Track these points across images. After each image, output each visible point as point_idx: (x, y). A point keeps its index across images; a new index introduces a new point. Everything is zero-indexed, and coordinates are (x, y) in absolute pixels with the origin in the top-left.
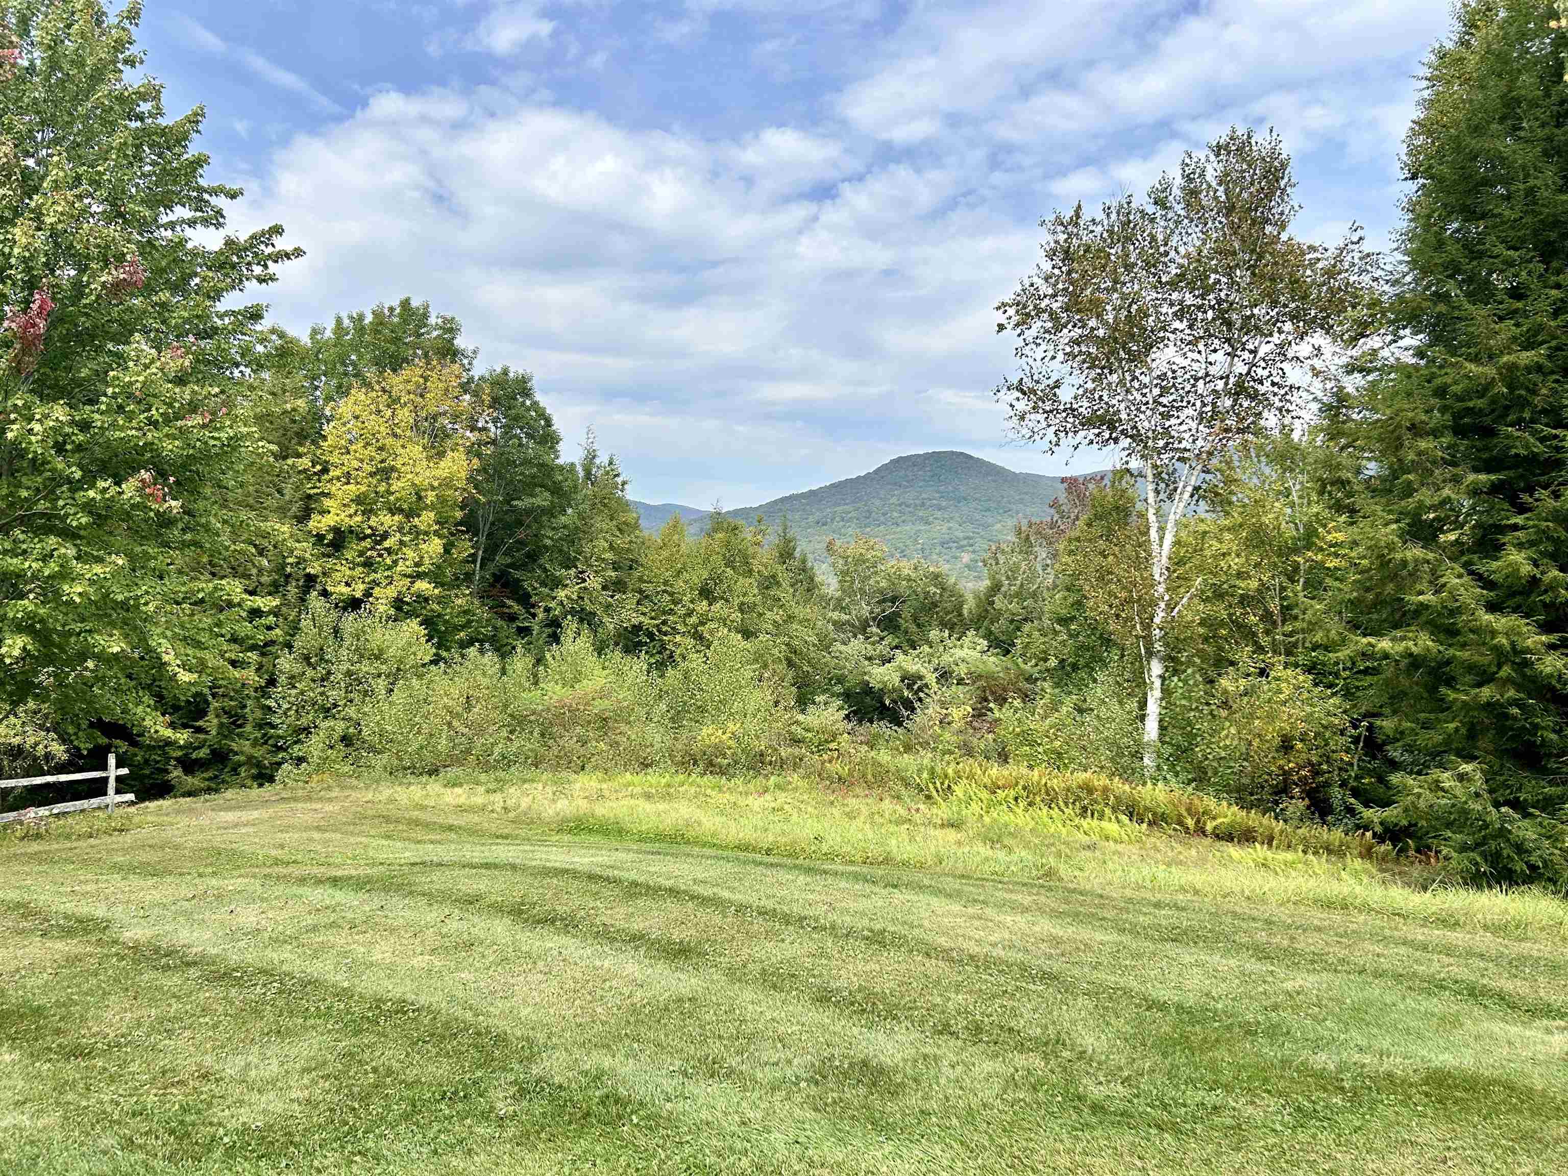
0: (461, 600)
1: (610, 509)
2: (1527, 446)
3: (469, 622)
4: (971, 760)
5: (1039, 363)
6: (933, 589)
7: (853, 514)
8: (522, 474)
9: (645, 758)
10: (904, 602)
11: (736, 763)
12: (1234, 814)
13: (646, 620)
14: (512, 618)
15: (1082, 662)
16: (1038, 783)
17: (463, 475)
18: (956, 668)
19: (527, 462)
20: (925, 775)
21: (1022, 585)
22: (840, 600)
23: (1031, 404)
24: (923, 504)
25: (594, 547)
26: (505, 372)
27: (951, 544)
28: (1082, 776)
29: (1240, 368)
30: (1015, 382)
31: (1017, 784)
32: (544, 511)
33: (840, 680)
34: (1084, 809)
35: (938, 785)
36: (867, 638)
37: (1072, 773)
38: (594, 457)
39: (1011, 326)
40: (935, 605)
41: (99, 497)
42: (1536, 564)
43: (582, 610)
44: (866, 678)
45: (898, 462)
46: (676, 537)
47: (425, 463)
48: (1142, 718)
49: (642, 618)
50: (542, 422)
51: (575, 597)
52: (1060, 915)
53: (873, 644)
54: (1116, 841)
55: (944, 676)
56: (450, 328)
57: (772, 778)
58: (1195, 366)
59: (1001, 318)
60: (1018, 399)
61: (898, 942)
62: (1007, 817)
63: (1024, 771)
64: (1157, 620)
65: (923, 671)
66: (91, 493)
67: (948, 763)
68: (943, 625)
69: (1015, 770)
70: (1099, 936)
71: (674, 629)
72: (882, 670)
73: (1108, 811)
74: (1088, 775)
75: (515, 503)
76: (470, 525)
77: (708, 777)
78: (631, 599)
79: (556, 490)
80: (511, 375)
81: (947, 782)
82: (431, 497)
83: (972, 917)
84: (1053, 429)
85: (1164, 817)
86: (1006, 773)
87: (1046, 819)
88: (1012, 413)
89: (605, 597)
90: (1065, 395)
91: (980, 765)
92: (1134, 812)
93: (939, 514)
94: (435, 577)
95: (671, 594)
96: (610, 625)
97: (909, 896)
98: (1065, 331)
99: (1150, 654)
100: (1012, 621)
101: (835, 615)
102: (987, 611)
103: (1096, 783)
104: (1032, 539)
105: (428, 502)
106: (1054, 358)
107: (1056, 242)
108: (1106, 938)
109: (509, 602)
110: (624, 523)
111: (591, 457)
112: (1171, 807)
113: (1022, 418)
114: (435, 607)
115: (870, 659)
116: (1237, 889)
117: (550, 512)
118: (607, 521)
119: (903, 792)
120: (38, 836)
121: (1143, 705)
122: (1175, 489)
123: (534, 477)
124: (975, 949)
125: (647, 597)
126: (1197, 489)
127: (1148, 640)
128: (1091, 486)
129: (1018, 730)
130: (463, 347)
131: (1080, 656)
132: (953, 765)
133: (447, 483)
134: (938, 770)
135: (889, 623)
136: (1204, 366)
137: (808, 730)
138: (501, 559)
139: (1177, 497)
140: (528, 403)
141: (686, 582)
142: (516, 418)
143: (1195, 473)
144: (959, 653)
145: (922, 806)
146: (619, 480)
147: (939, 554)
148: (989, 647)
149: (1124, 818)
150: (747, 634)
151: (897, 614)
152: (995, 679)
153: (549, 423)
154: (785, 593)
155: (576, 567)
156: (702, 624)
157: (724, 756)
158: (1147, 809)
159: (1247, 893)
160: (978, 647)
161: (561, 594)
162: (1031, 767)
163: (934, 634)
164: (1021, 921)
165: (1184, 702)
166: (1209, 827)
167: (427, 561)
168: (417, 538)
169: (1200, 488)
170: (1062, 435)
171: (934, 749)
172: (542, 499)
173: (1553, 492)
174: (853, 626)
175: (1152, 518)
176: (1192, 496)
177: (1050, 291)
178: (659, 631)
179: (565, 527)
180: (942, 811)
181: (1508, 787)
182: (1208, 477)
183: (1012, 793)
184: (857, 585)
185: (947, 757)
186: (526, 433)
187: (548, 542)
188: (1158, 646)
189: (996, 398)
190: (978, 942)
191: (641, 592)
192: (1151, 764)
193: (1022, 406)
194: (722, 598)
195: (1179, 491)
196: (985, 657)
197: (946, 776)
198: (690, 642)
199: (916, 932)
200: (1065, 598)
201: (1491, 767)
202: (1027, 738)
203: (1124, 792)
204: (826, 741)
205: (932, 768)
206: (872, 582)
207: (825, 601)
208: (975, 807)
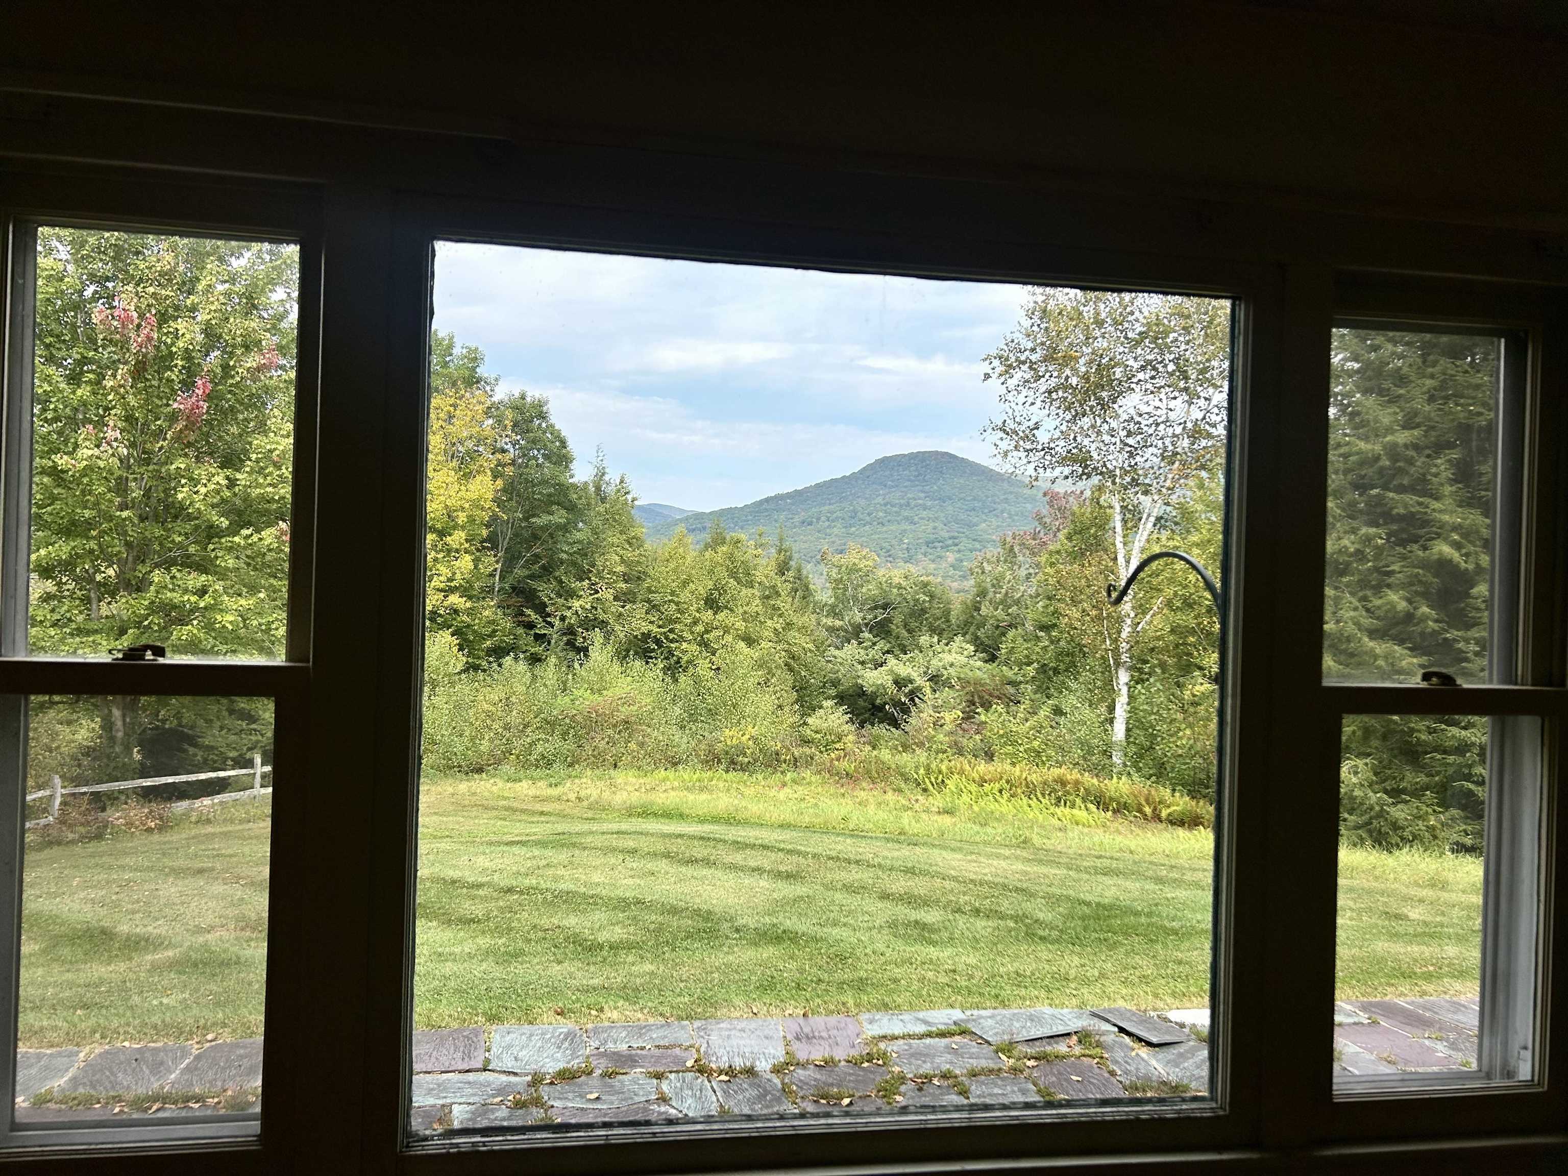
0: (489, 610)
1: (620, 524)
2: (1406, 506)
3: (494, 631)
4: (962, 759)
5: (1020, 407)
6: (922, 597)
7: (838, 514)
8: (540, 493)
9: (673, 757)
10: (894, 608)
11: (756, 761)
12: (1185, 803)
13: (655, 629)
14: (530, 626)
15: (1062, 667)
16: (1020, 778)
17: (490, 496)
18: (945, 672)
19: (544, 482)
20: (922, 771)
21: (1007, 593)
22: (833, 607)
23: (1013, 443)
24: (908, 504)
25: (606, 560)
26: (523, 397)
27: (937, 544)
28: (1056, 772)
29: (1197, 414)
30: (1000, 424)
31: (1001, 778)
32: (559, 527)
33: (835, 683)
34: (1059, 799)
35: (933, 780)
36: (860, 643)
37: (1049, 769)
38: (603, 474)
39: (997, 375)
40: (924, 611)
41: (242, 542)
42: (1409, 601)
43: (595, 619)
44: (860, 681)
45: (884, 462)
46: (681, 550)
47: (456, 487)
48: (1111, 721)
49: (651, 627)
50: (558, 444)
51: (588, 606)
52: (1029, 860)
53: (866, 648)
54: (1084, 825)
55: (934, 679)
56: (474, 358)
57: (789, 774)
58: (1159, 412)
59: (986, 368)
60: (1002, 439)
61: (924, 873)
62: (993, 806)
63: (1008, 767)
64: (1124, 635)
65: (914, 675)
66: (237, 539)
67: (942, 761)
68: (933, 630)
69: (1000, 766)
70: (1053, 871)
71: (681, 637)
72: (875, 673)
73: (1078, 801)
74: (1063, 770)
75: (533, 520)
76: (492, 542)
77: (732, 775)
78: (640, 610)
79: (571, 508)
80: (528, 399)
81: (940, 777)
82: (462, 518)
83: (970, 861)
84: (1032, 465)
85: (1126, 806)
86: (991, 768)
87: (1026, 808)
88: (996, 452)
89: (616, 607)
90: (1043, 436)
91: (970, 762)
92: (1101, 802)
93: (924, 514)
94: (465, 591)
95: (677, 604)
96: (620, 632)
97: (925, 850)
98: (1043, 380)
99: (1118, 664)
100: (998, 627)
101: (829, 622)
102: (972, 616)
103: (1069, 777)
104: (1016, 549)
105: (460, 522)
106: (1033, 404)
107: (1036, 302)
108: (1058, 872)
109: (528, 612)
110: (633, 538)
111: (601, 474)
112: (1132, 797)
113: (1006, 454)
114: (465, 618)
115: (862, 663)
116: (1160, 850)
117: (565, 528)
118: (618, 535)
119: (903, 785)
120: (209, 821)
121: (1111, 709)
122: (1140, 519)
123: (550, 495)
124: (973, 877)
125: (654, 606)
126: (1159, 519)
127: (1116, 652)
128: (1071, 499)
129: (1001, 732)
130: (486, 375)
131: (1061, 661)
132: (946, 762)
133: (476, 504)
134: (933, 766)
135: (881, 629)
136: (1165, 411)
137: (817, 732)
138: (519, 572)
139: (1141, 527)
140: (544, 425)
141: (692, 593)
142: (534, 442)
143: (1158, 505)
144: (948, 658)
145: (920, 798)
146: (629, 497)
147: (925, 555)
148: (976, 651)
149: (1092, 807)
150: (750, 641)
151: (889, 620)
152: (982, 685)
153: (563, 444)
154: (785, 603)
155: (589, 579)
156: (707, 632)
157: (745, 754)
158: (1111, 799)
159: (1167, 852)
160: (965, 653)
161: (576, 604)
162: (1013, 764)
163: (924, 640)
164: (1003, 864)
165: (1146, 707)
166: (1164, 814)
167: (458, 576)
168: (448, 555)
169: (1162, 518)
170: (1041, 470)
171: (929, 749)
172: (559, 516)
173: (1422, 546)
174: (846, 631)
175: (1119, 546)
176: (1155, 525)
177: (1030, 345)
178: (667, 638)
179: (579, 542)
180: (937, 801)
181: (1395, 778)
182: (1169, 509)
183: (997, 785)
184: (850, 592)
185: (940, 755)
186: (543, 455)
187: (564, 556)
188: (1124, 658)
189: (982, 437)
190: (975, 873)
191: (649, 601)
192: (1119, 762)
193: (1005, 445)
194: (726, 607)
195: (1143, 521)
196: (971, 662)
197: (940, 772)
198: (694, 648)
199: (934, 868)
200: (1046, 607)
201: (1380, 762)
202: (1010, 739)
203: (1093, 785)
204: (833, 742)
205: (928, 765)
206: (864, 590)
207: (819, 608)
208: (965, 798)
